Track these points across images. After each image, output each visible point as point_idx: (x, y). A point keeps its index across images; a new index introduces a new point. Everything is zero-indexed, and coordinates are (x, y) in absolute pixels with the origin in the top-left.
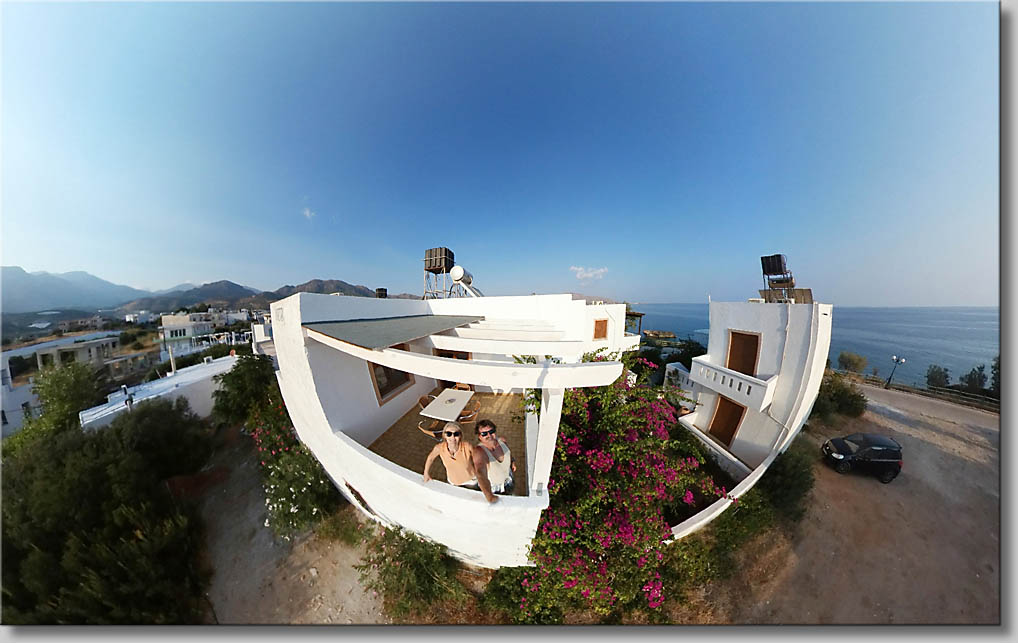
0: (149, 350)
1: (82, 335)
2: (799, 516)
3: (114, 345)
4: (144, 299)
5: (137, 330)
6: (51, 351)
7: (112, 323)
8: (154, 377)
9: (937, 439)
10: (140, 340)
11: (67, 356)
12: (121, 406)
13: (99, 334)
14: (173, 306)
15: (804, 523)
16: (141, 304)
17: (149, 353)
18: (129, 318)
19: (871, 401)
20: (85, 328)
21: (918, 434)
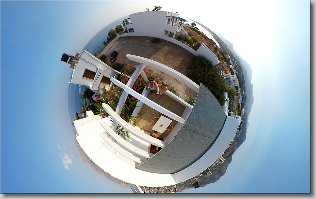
0: (235, 111)
1: (241, 99)
2: (123, 65)
3: (238, 103)
4: (247, 114)
5: (240, 110)
6: (239, 92)
7: (243, 106)
8: (229, 109)
9: (113, 47)
10: (238, 110)
11: (237, 95)
12: (226, 99)
13: (241, 102)
14: (243, 121)
15: (124, 64)
16: (246, 113)
17: (234, 111)
18: (243, 109)
19: (104, 54)
20: (242, 100)
21: (112, 48)
